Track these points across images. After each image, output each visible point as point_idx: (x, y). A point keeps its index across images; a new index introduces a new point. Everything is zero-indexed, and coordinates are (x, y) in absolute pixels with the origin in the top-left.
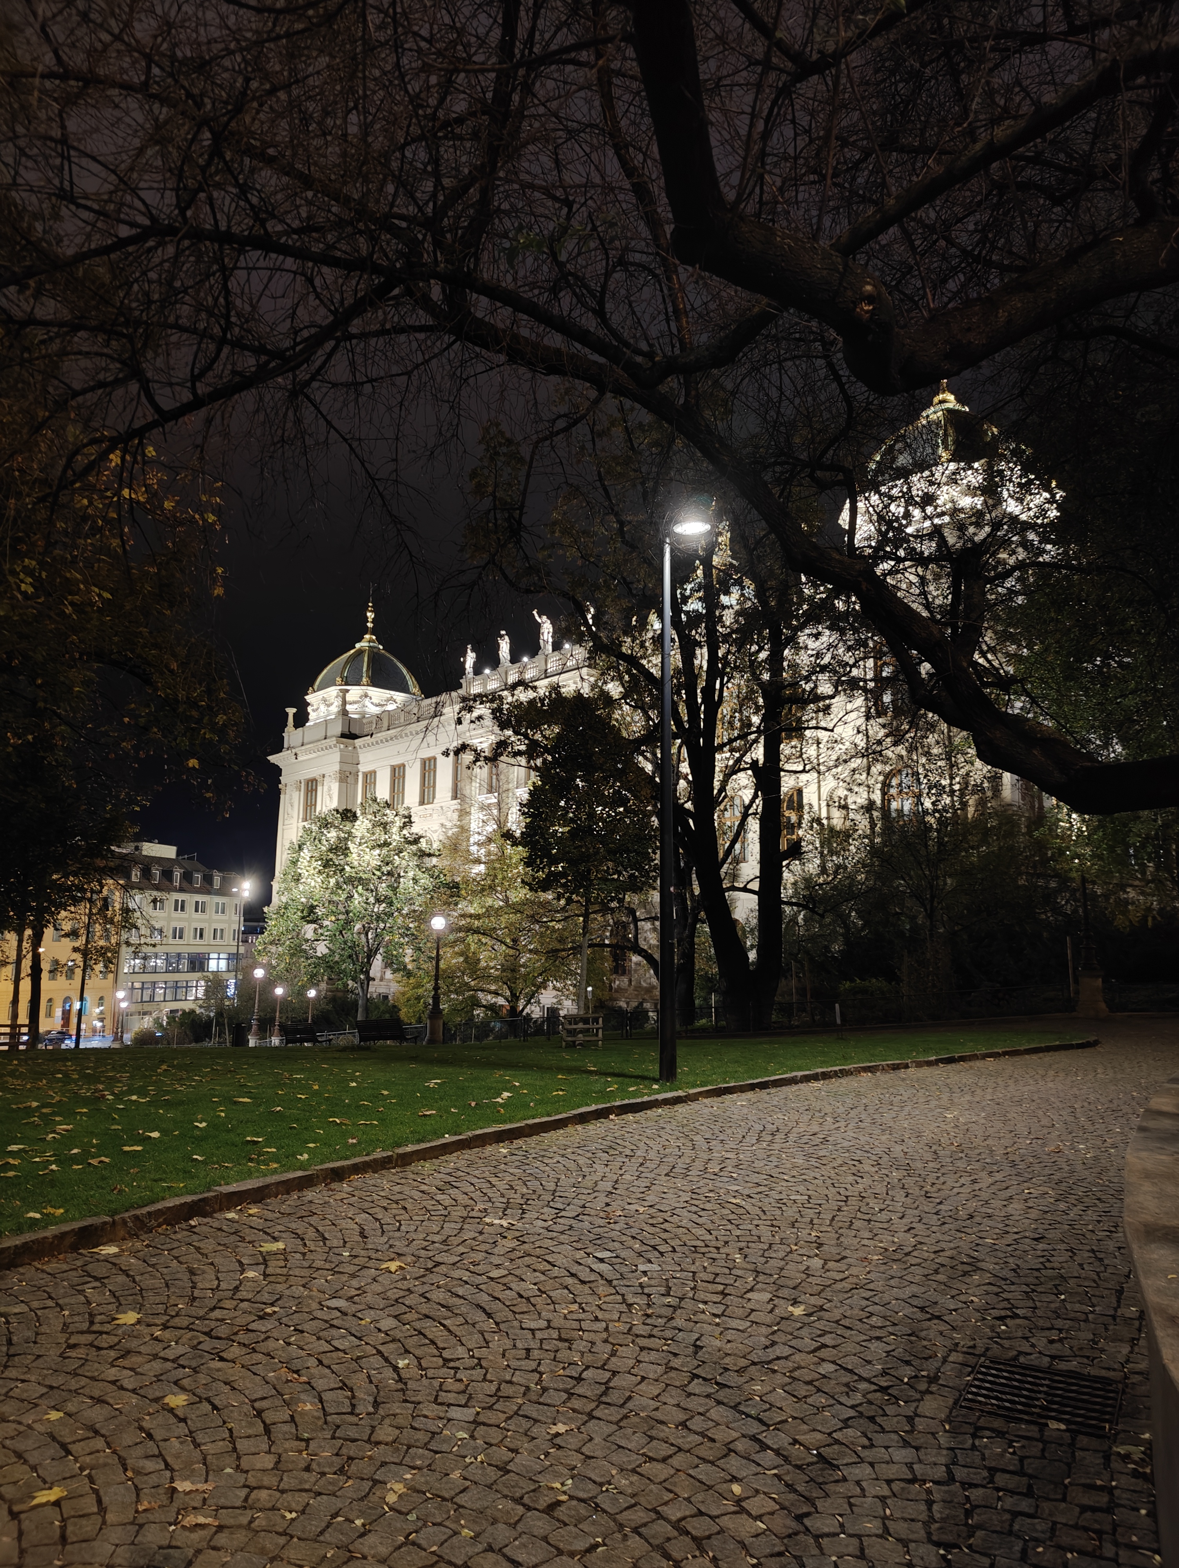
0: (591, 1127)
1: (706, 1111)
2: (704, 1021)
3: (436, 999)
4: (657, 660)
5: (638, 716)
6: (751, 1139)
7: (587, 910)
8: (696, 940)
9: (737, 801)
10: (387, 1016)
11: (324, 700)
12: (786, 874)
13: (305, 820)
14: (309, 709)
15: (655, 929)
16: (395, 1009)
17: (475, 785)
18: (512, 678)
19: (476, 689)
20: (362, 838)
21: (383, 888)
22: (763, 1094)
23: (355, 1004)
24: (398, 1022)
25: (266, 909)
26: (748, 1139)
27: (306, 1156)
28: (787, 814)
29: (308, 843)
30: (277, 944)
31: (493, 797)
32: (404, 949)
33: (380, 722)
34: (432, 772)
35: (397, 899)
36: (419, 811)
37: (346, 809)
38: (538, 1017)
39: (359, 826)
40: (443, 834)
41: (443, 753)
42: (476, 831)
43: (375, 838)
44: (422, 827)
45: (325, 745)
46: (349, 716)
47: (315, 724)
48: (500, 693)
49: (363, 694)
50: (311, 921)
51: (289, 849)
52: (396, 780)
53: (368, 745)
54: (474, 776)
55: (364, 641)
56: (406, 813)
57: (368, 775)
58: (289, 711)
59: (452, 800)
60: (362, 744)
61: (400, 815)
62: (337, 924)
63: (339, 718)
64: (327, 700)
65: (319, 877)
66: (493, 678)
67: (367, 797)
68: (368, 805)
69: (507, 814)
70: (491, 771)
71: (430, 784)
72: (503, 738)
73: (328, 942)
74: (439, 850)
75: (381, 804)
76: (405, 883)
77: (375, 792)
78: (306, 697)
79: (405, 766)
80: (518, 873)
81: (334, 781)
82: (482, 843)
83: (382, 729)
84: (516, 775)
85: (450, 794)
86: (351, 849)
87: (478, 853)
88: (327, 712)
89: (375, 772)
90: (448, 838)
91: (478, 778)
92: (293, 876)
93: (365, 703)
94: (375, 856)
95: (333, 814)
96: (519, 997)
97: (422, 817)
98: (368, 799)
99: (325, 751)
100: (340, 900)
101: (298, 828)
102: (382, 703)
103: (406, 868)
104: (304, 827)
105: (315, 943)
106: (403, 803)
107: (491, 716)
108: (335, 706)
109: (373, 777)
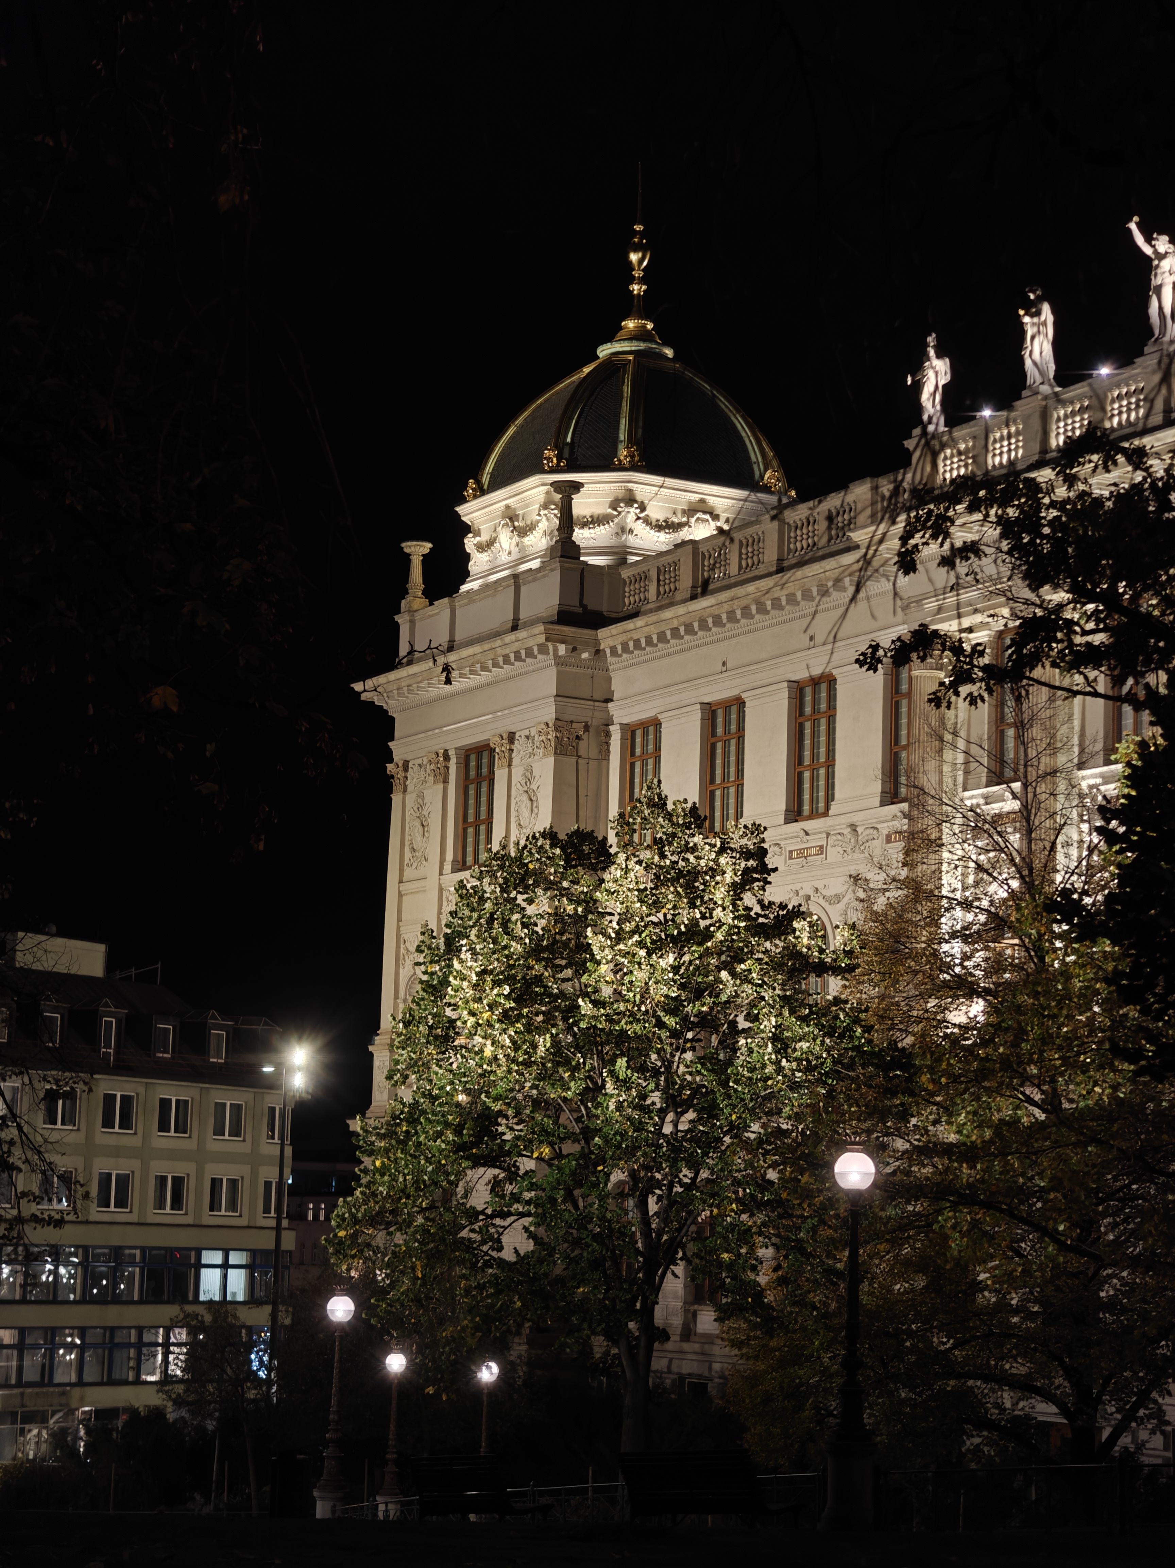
3: (851, 1398)
10: (706, 1445)
11: (511, 516)
13: (460, 865)
14: (470, 543)
16: (729, 1424)
17: (954, 757)
20: (625, 917)
21: (687, 1065)
24: (739, 1462)
25: (356, 1125)
29: (474, 932)
30: (389, 1224)
31: (1008, 795)
32: (752, 1248)
33: (672, 575)
34: (823, 721)
35: (729, 1097)
36: (786, 839)
37: (578, 833)
38: (1159, 1461)
39: (616, 881)
40: (860, 906)
41: (857, 661)
42: (958, 895)
43: (661, 916)
44: (797, 886)
45: (516, 646)
46: (582, 559)
47: (485, 587)
48: (1032, 475)
49: (621, 494)
50: (482, 1156)
51: (419, 950)
52: (719, 745)
53: (637, 643)
54: (949, 725)
55: (619, 336)
56: (749, 843)
57: (639, 733)
58: (413, 549)
59: (883, 804)
60: (617, 642)
61: (732, 850)
62: (559, 1169)
63: (553, 566)
64: (518, 516)
65: (505, 1031)
66: (1005, 432)
67: (637, 795)
68: (639, 820)
69: (1054, 844)
70: (1003, 712)
71: (818, 759)
72: (1039, 612)
73: (531, 1219)
74: (849, 954)
75: (678, 816)
76: (751, 1051)
77: (659, 782)
78: (458, 509)
79: (744, 703)
80: (1091, 1020)
81: (541, 752)
82: (978, 932)
83: (679, 596)
84: (1077, 723)
85: (877, 787)
86: (595, 949)
87: (966, 963)
88: (517, 549)
89: (656, 724)
90: (875, 917)
91: (963, 733)
92: (431, 1028)
93: (628, 521)
94: (663, 970)
95: (541, 847)
96: (1099, 1400)
97: (795, 854)
98: (640, 802)
99: (516, 663)
100: (565, 1099)
101: (441, 890)
102: (676, 520)
103: (752, 1005)
104: (461, 885)
105: (498, 1221)
106: (739, 815)
107: (1005, 545)
108: (541, 532)
109: (651, 737)
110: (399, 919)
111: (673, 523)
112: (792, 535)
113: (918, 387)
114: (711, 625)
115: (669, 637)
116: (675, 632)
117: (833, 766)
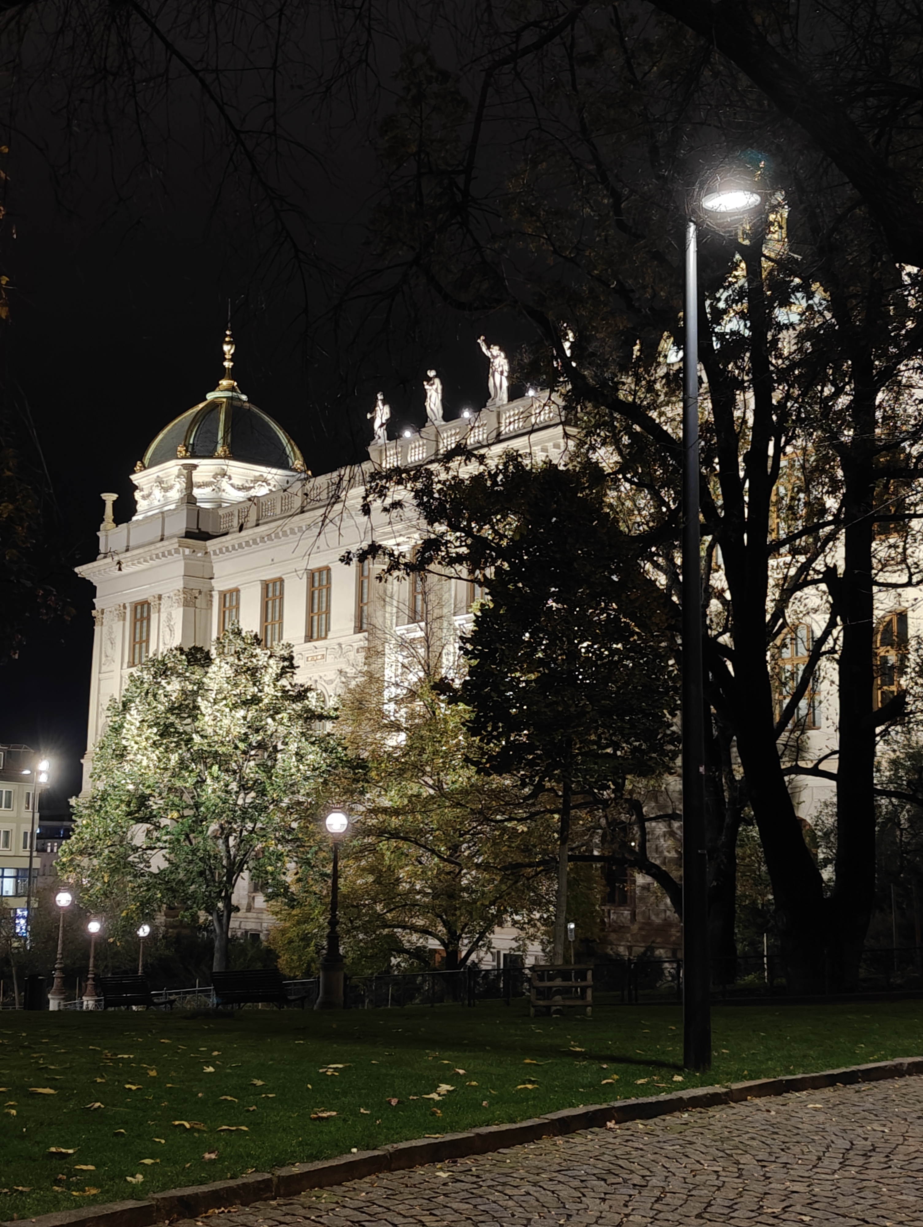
0: (578, 1140)
1: (759, 1116)
2: (749, 978)
3: (334, 939)
4: (675, 410)
5: (644, 500)
6: (832, 1162)
7: (566, 803)
8: (739, 851)
9: (802, 633)
10: (259, 966)
11: (160, 481)
12: (880, 747)
13: (132, 664)
14: (137, 495)
15: (671, 833)
16: (270, 955)
17: (391, 610)
18: (448, 442)
19: (390, 461)
20: (219, 691)
21: (250, 769)
22: (849, 1092)
23: (210, 944)
24: (275, 975)
25: (73, 801)
26: (826, 1162)
27: (140, 1177)
28: (882, 651)
29: (138, 699)
30: (90, 854)
31: (418, 629)
32: (284, 863)
33: (246, 513)
34: (325, 590)
35: (272, 785)
36: (305, 651)
37: (194, 648)
38: (490, 968)
39: (214, 673)
40: (343, 685)
41: (340, 560)
42: (393, 680)
43: (238, 691)
44: (311, 675)
45: (162, 550)
46: (198, 504)
47: (146, 518)
48: (429, 467)
49: (218, 471)
50: (141, 818)
51: (108, 710)
52: (270, 603)
53: (227, 549)
54: (388, 593)
55: (218, 388)
56: (285, 653)
57: (228, 595)
58: (107, 497)
59: (355, 633)
60: (216, 548)
61: (276, 656)
62: (182, 824)
63: (182, 508)
64: (163, 481)
65: (154, 752)
66: (417, 444)
67: (226, 628)
68: (227, 641)
69: (440, 654)
70: (416, 587)
71: (322, 609)
72: (433, 536)
73: (167, 850)
74: (336, 710)
75: (248, 639)
76: (284, 761)
77: (238, 621)
78: (131, 477)
79: (283, 580)
80: (457, 744)
81: (176, 604)
82: (402, 699)
83: (249, 525)
84: (453, 593)
85: (352, 625)
86: (202, 708)
87: (396, 715)
88: (163, 499)
89: (238, 591)
90: (350, 691)
91: (396, 597)
92: (114, 750)
93: (222, 485)
94: (238, 719)
95: (175, 655)
96: (460, 937)
97: (309, 659)
98: (228, 632)
99: (163, 558)
100: (185, 788)
101: (121, 677)
102: (248, 485)
103: (285, 737)
104: (131, 675)
105: (149, 852)
106: (280, 638)
107: (415, 502)
108: (176, 490)
109: (234, 598)
110: (99, 693)
111: (246, 486)
113: (373, 419)
114: (266, 540)
115: (244, 546)
116: (247, 542)
117: (329, 613)
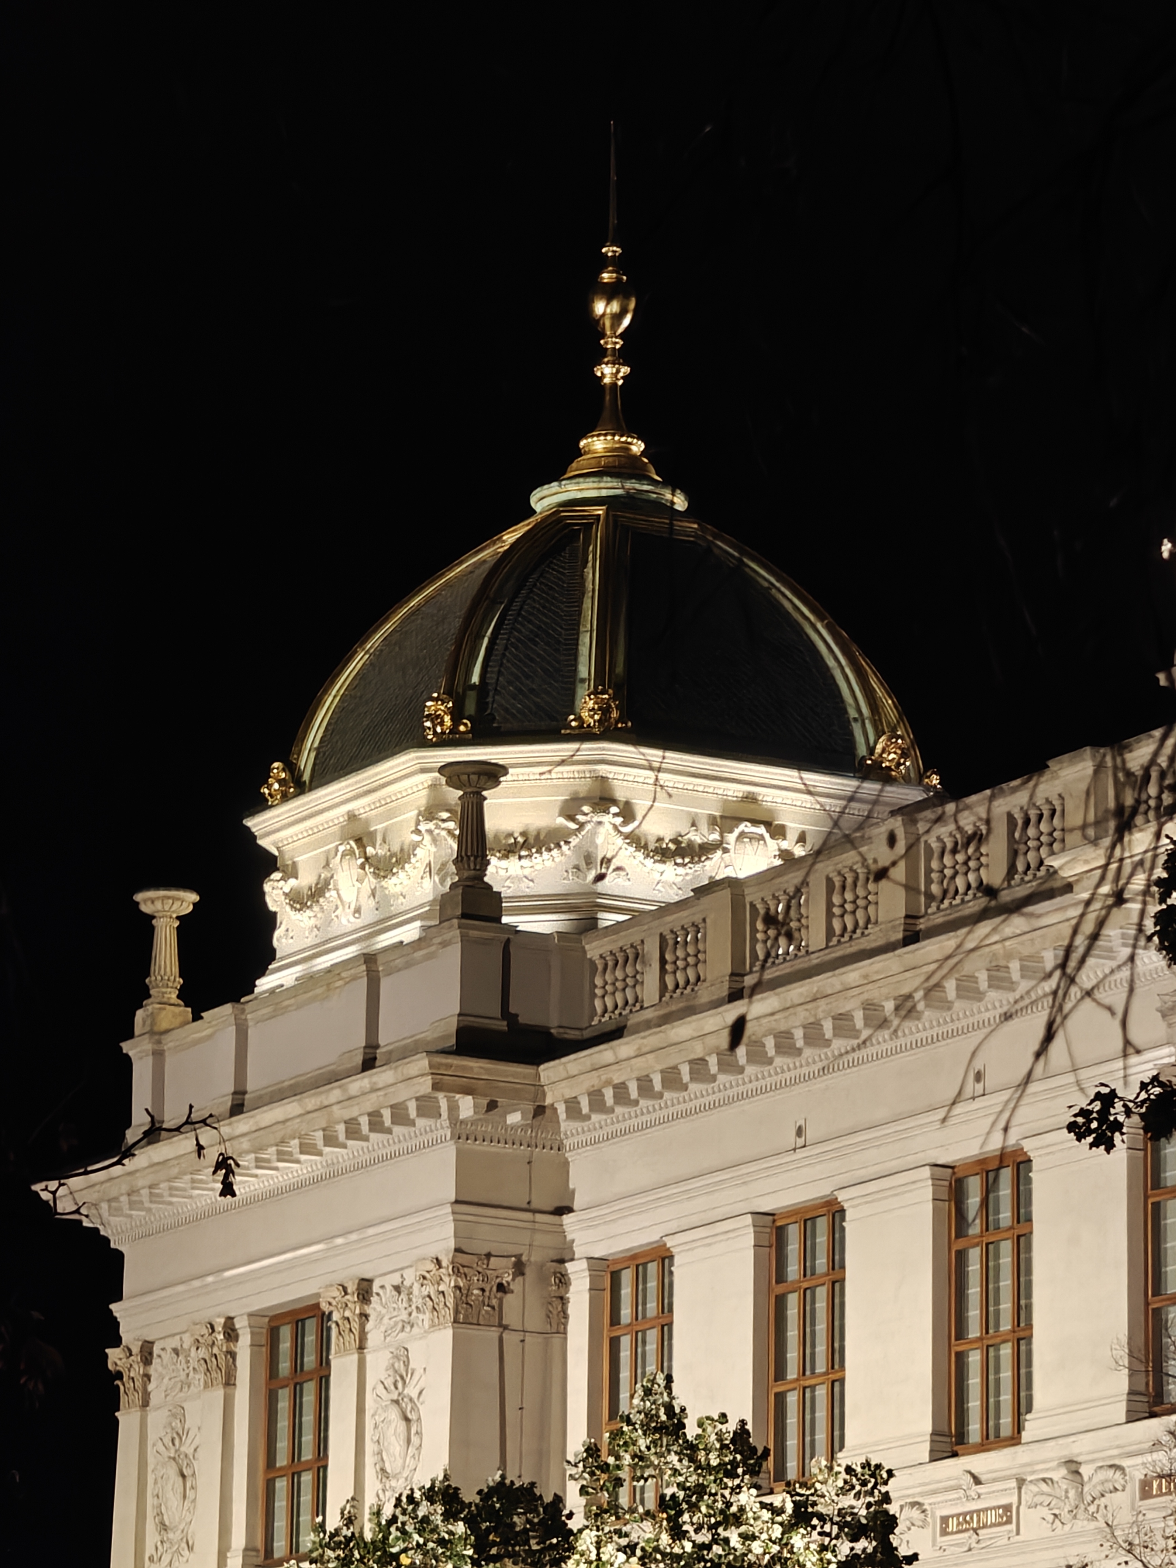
11: (357, 836)
13: (261, 1558)
14: (275, 892)
33: (691, 950)
34: (1006, 1248)
36: (934, 1492)
37: (501, 1489)
41: (1072, 1127)
45: (373, 1101)
46: (505, 920)
47: (308, 981)
49: (583, 787)
52: (793, 1300)
53: (621, 1092)
55: (575, 467)
56: (858, 1503)
57: (627, 1277)
58: (159, 905)
59: (1133, 1417)
60: (580, 1090)
61: (822, 1518)
63: (447, 936)
64: (372, 835)
67: (624, 1408)
68: (627, 1459)
71: (997, 1325)
75: (708, 1450)
77: (669, 1379)
78: (249, 823)
79: (842, 1211)
81: (426, 1317)
83: (705, 995)
85: (1121, 1383)
88: (372, 903)
89: (663, 1257)
93: (599, 841)
95: (426, 1520)
97: (953, 1525)
98: (629, 1422)
99: (373, 1136)
102: (698, 839)
106: (836, 1443)
108: (421, 866)
109: (652, 1284)
111: (690, 844)
112: (935, 865)
114: (771, 1052)
115: (686, 1078)
116: (698, 1067)
117: (1029, 1339)
